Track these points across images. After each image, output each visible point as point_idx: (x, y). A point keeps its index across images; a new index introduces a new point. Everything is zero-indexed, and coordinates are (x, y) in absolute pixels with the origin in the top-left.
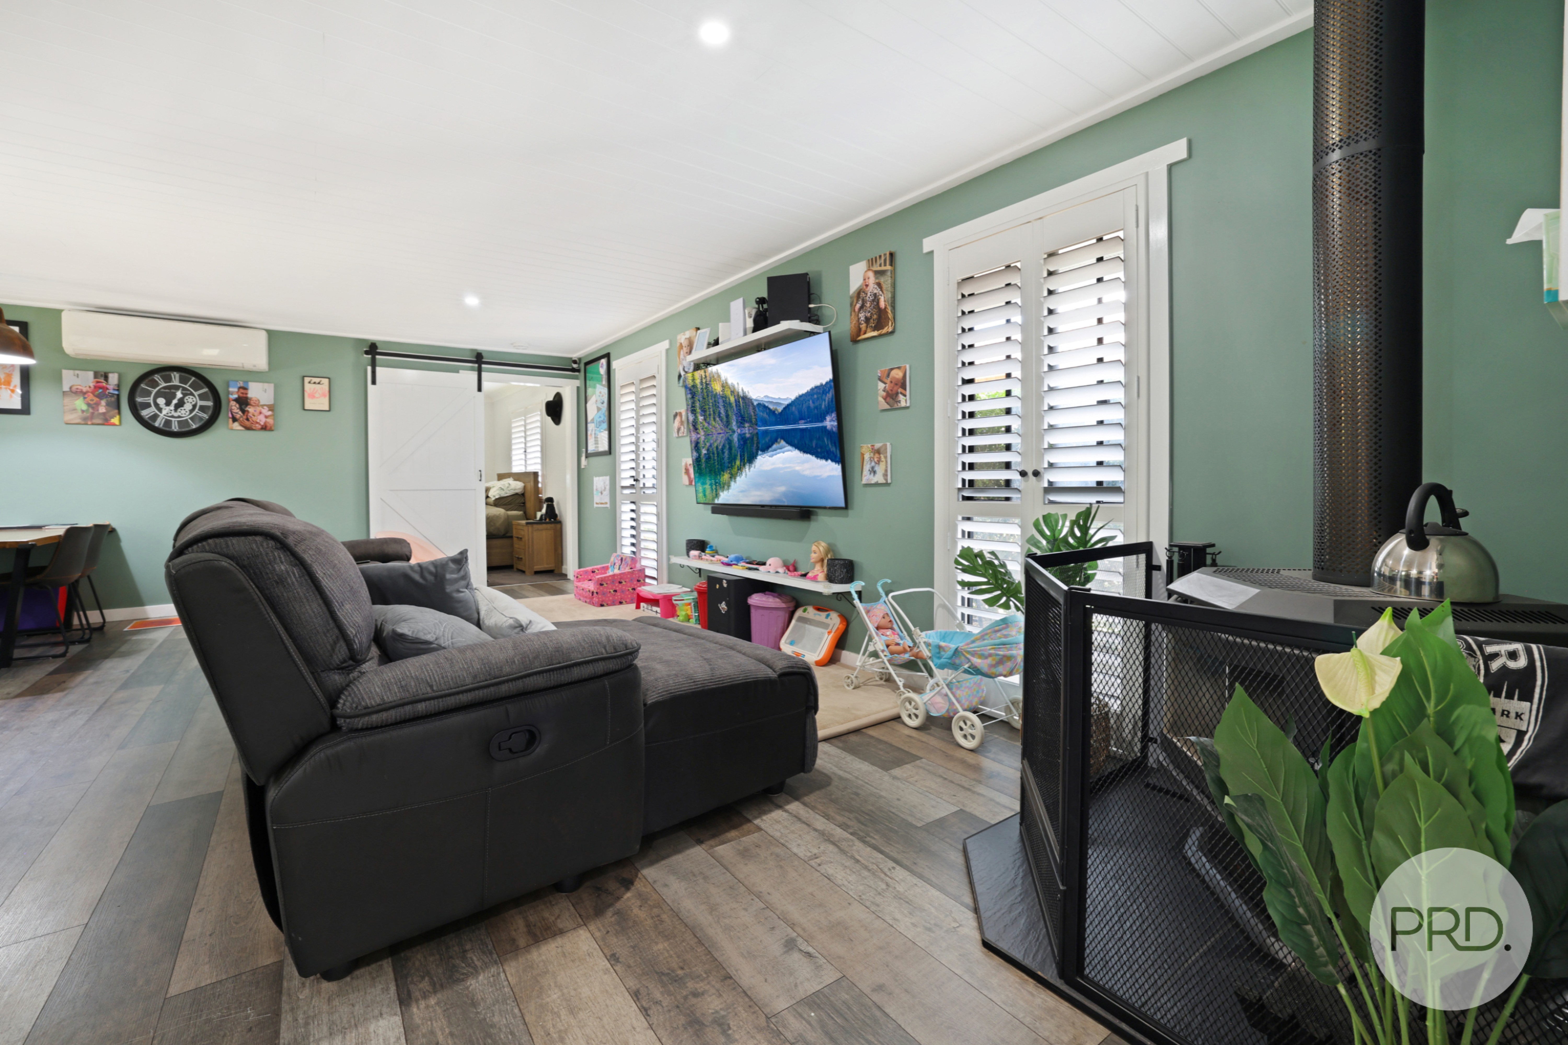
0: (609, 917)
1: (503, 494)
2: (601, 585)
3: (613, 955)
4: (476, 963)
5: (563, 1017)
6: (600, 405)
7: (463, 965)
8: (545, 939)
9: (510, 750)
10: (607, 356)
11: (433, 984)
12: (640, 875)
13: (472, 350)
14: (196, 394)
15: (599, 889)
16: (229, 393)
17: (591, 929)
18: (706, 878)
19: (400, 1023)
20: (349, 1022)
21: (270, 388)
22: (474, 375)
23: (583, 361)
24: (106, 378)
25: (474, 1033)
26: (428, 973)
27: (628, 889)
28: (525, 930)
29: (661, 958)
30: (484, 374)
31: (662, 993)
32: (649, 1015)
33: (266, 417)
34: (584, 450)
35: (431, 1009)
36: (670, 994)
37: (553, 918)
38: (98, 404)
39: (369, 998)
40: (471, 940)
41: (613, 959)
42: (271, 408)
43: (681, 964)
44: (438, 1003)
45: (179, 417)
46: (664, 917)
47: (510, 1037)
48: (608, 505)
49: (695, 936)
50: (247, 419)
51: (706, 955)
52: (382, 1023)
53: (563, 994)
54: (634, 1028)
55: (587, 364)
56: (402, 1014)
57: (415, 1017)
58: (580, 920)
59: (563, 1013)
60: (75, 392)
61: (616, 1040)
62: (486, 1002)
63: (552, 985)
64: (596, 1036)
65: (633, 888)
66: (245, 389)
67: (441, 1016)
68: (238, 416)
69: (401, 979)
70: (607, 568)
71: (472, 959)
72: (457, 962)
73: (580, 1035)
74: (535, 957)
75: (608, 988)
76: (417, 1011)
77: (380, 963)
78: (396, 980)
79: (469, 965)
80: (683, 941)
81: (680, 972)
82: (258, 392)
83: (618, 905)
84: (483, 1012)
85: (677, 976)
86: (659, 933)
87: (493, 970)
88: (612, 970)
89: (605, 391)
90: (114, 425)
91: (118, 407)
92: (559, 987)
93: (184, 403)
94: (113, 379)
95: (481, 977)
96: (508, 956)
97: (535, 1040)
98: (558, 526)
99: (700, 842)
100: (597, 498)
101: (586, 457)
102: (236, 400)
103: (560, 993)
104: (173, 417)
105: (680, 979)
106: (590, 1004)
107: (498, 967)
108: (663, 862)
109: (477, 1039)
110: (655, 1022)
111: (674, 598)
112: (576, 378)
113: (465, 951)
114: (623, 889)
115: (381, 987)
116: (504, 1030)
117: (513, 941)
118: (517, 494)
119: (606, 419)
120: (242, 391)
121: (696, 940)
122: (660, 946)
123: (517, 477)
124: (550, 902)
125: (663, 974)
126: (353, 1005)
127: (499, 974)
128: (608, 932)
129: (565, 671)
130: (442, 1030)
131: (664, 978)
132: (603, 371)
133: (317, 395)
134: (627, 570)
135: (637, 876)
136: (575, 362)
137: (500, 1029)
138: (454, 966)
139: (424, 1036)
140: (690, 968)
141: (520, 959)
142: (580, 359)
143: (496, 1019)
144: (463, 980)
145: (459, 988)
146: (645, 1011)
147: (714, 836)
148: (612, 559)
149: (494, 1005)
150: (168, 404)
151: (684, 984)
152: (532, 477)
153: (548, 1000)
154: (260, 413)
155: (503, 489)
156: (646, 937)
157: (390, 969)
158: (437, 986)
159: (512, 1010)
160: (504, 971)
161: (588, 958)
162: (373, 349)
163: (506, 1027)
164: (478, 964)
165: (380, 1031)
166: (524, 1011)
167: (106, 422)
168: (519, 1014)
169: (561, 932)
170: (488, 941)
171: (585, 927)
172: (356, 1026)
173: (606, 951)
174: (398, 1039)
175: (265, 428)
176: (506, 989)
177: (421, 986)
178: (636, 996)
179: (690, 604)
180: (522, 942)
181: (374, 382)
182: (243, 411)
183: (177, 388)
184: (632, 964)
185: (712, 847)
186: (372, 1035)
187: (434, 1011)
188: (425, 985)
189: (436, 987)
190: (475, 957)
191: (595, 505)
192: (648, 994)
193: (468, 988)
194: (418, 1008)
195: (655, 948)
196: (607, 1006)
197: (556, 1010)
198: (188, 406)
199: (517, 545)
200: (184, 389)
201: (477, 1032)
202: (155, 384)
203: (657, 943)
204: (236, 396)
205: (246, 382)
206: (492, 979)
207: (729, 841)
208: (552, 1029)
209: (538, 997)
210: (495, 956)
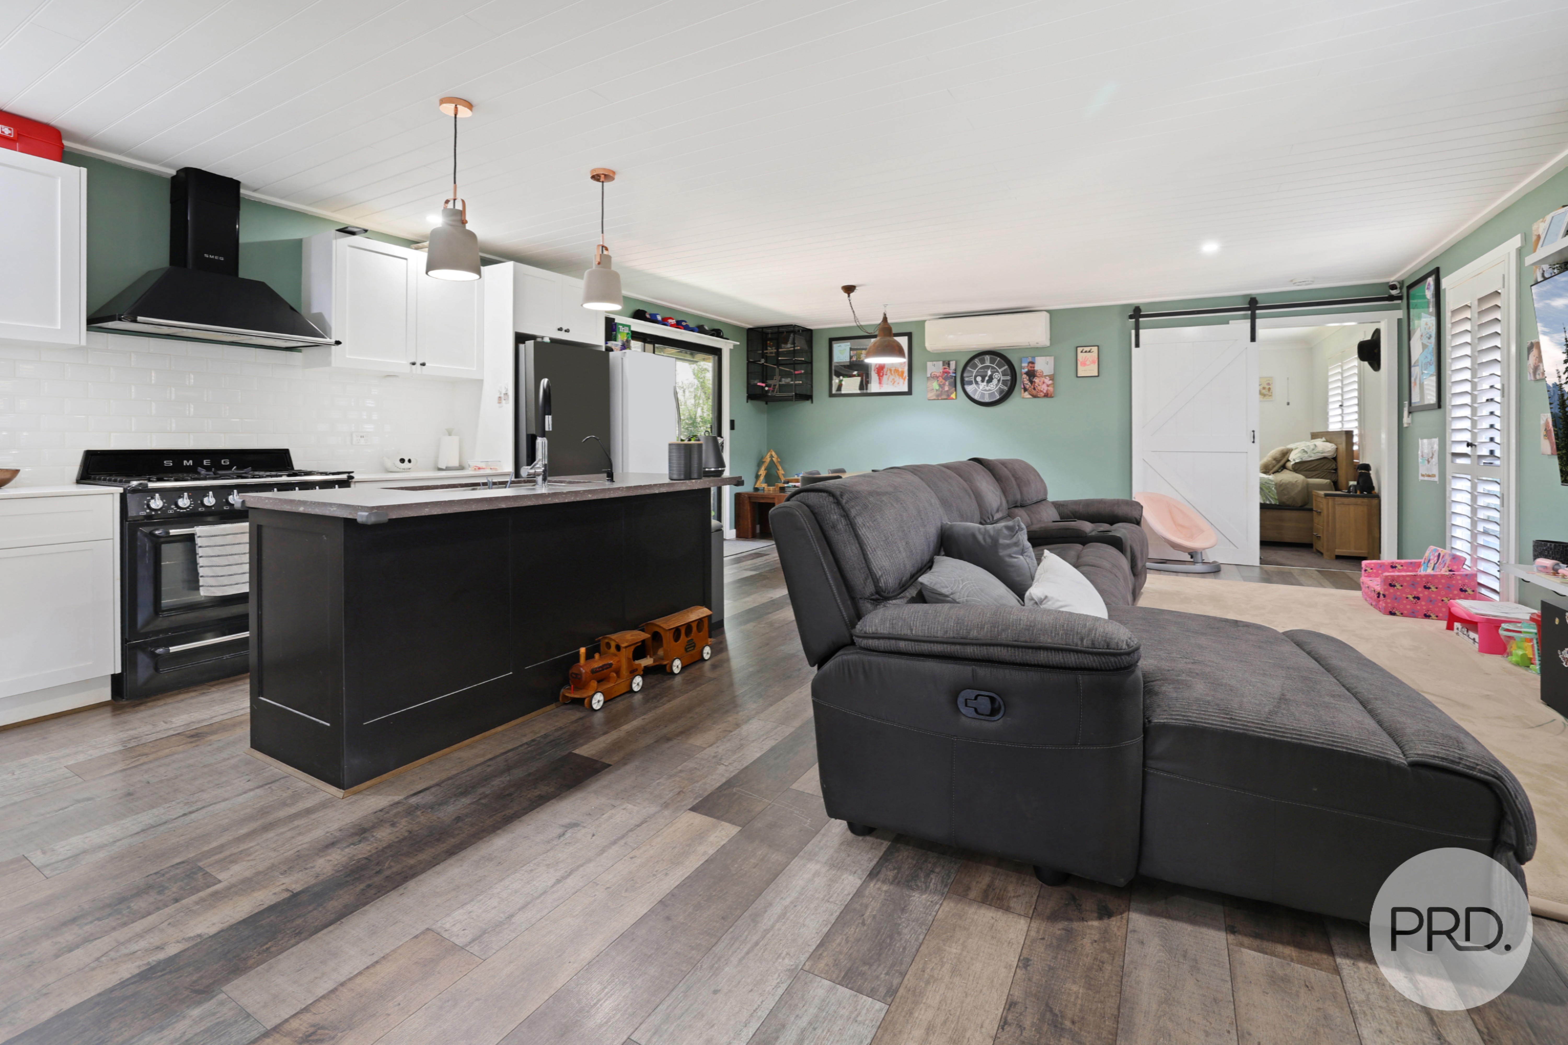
0: (1058, 928)
1: (1306, 458)
2: (1391, 585)
3: (1028, 960)
4: (931, 884)
5: (944, 969)
6: (1426, 341)
7: (923, 880)
8: (990, 905)
9: (976, 710)
10: (1436, 273)
11: (895, 878)
12: (1125, 915)
13: (1245, 296)
14: (1000, 371)
15: (1074, 899)
16: (1022, 368)
17: (1032, 925)
18: (1195, 968)
19: (858, 886)
20: (838, 863)
21: (1051, 360)
22: (1247, 324)
23: (1407, 284)
24: (949, 364)
25: (886, 927)
26: (899, 868)
27: (1100, 918)
28: (985, 887)
29: (1065, 997)
30: (1259, 322)
31: (1033, 1024)
32: (1003, 1029)
33: (1048, 386)
34: (1406, 403)
35: (879, 892)
36: (1039, 1030)
37: (1012, 894)
38: (944, 384)
39: (859, 857)
40: (943, 867)
41: (1024, 963)
42: (1052, 378)
43: (1076, 1018)
44: (886, 892)
45: (990, 390)
46: (1108, 967)
47: (901, 950)
48: (1436, 479)
49: (1119, 1009)
50: (1034, 389)
51: (1110, 1033)
52: (851, 878)
53: (960, 954)
54: (982, 1027)
55: (1410, 287)
56: (864, 881)
57: (868, 889)
58: (1031, 912)
59: (948, 966)
60: (934, 377)
61: (961, 1021)
62: (911, 915)
63: (961, 941)
64: (951, 1004)
65: (1106, 921)
66: (1033, 363)
67: (880, 901)
68: (1027, 386)
69: (885, 859)
70: (1418, 565)
71: (932, 879)
72: (922, 875)
73: (941, 992)
74: (970, 912)
75: (995, 980)
76: (873, 886)
77: (882, 841)
78: (880, 859)
79: (925, 882)
80: (1101, 1002)
81: (1068, 1024)
82: (1043, 365)
83: (1076, 925)
84: (903, 920)
85: (1062, 1024)
86: (1087, 976)
87: (936, 898)
88: (1013, 970)
89: (1432, 321)
90: (953, 399)
91: (955, 386)
92: (964, 947)
93: (993, 379)
94: (953, 364)
95: (924, 897)
96: (955, 896)
97: (912, 966)
98: (1375, 501)
99: (1231, 930)
100: (1423, 469)
101: (1410, 413)
102: (1027, 373)
103: (959, 951)
104: (986, 390)
105: (1062, 1029)
106: (971, 978)
107: (941, 899)
108: (1164, 921)
109: (883, 934)
110: (1003, 1039)
111: (1504, 625)
112: (1397, 308)
113: (933, 871)
114: (1096, 915)
115: (870, 856)
116: (903, 942)
117: (969, 888)
118: (1325, 458)
119: (1433, 358)
120: (1031, 365)
121: (1116, 1013)
122: (1075, 988)
123: (1329, 436)
124: (1024, 880)
125: (1051, 1011)
126: (849, 856)
127: (936, 903)
128: (1043, 939)
129: (1030, 651)
130: (873, 909)
131: (1048, 1016)
132: (1429, 294)
133: (1088, 363)
134: (1444, 571)
135: (1121, 913)
136: (1393, 287)
137: (901, 939)
138: (917, 876)
139: (861, 905)
140: (1081, 1029)
141: (960, 905)
142: (1402, 283)
143: (906, 931)
144: (913, 889)
145: (907, 892)
146: (1004, 1023)
147: (1257, 936)
148: (1427, 554)
149: (913, 921)
150: (983, 381)
151: (1061, 1036)
152: (1344, 438)
153: (947, 948)
154: (1044, 383)
155: (1306, 452)
156: (1071, 970)
157: (884, 849)
158: (897, 881)
159: (920, 934)
160: (941, 905)
161: (1006, 944)
162: (1137, 313)
163: (905, 942)
164: (932, 886)
165: (846, 882)
166: (926, 942)
167: (948, 398)
168: (920, 941)
169: (1007, 909)
170: (953, 877)
171: (1029, 920)
172: (839, 868)
173: (1024, 951)
174: (849, 894)
175: (1047, 395)
176: (930, 917)
177: (889, 873)
178: (1010, 1006)
179: (1531, 640)
180: (972, 894)
181: (1137, 345)
182: (1032, 382)
183: (988, 367)
184: (1034, 980)
185: (1242, 945)
186: (841, 880)
187: (880, 894)
188: (891, 874)
189: (895, 881)
190: (934, 879)
191: (1421, 478)
192: (1021, 1014)
193: (911, 896)
194: (875, 885)
195: (1068, 985)
196: (981, 991)
197: (945, 960)
198: (995, 381)
199: (1317, 519)
200: (993, 368)
201: (888, 929)
202: (975, 367)
203: (1074, 982)
204: (1026, 370)
205: (1034, 357)
206: (929, 903)
207: (1273, 954)
208: (928, 970)
209: (943, 941)
210: (946, 890)
